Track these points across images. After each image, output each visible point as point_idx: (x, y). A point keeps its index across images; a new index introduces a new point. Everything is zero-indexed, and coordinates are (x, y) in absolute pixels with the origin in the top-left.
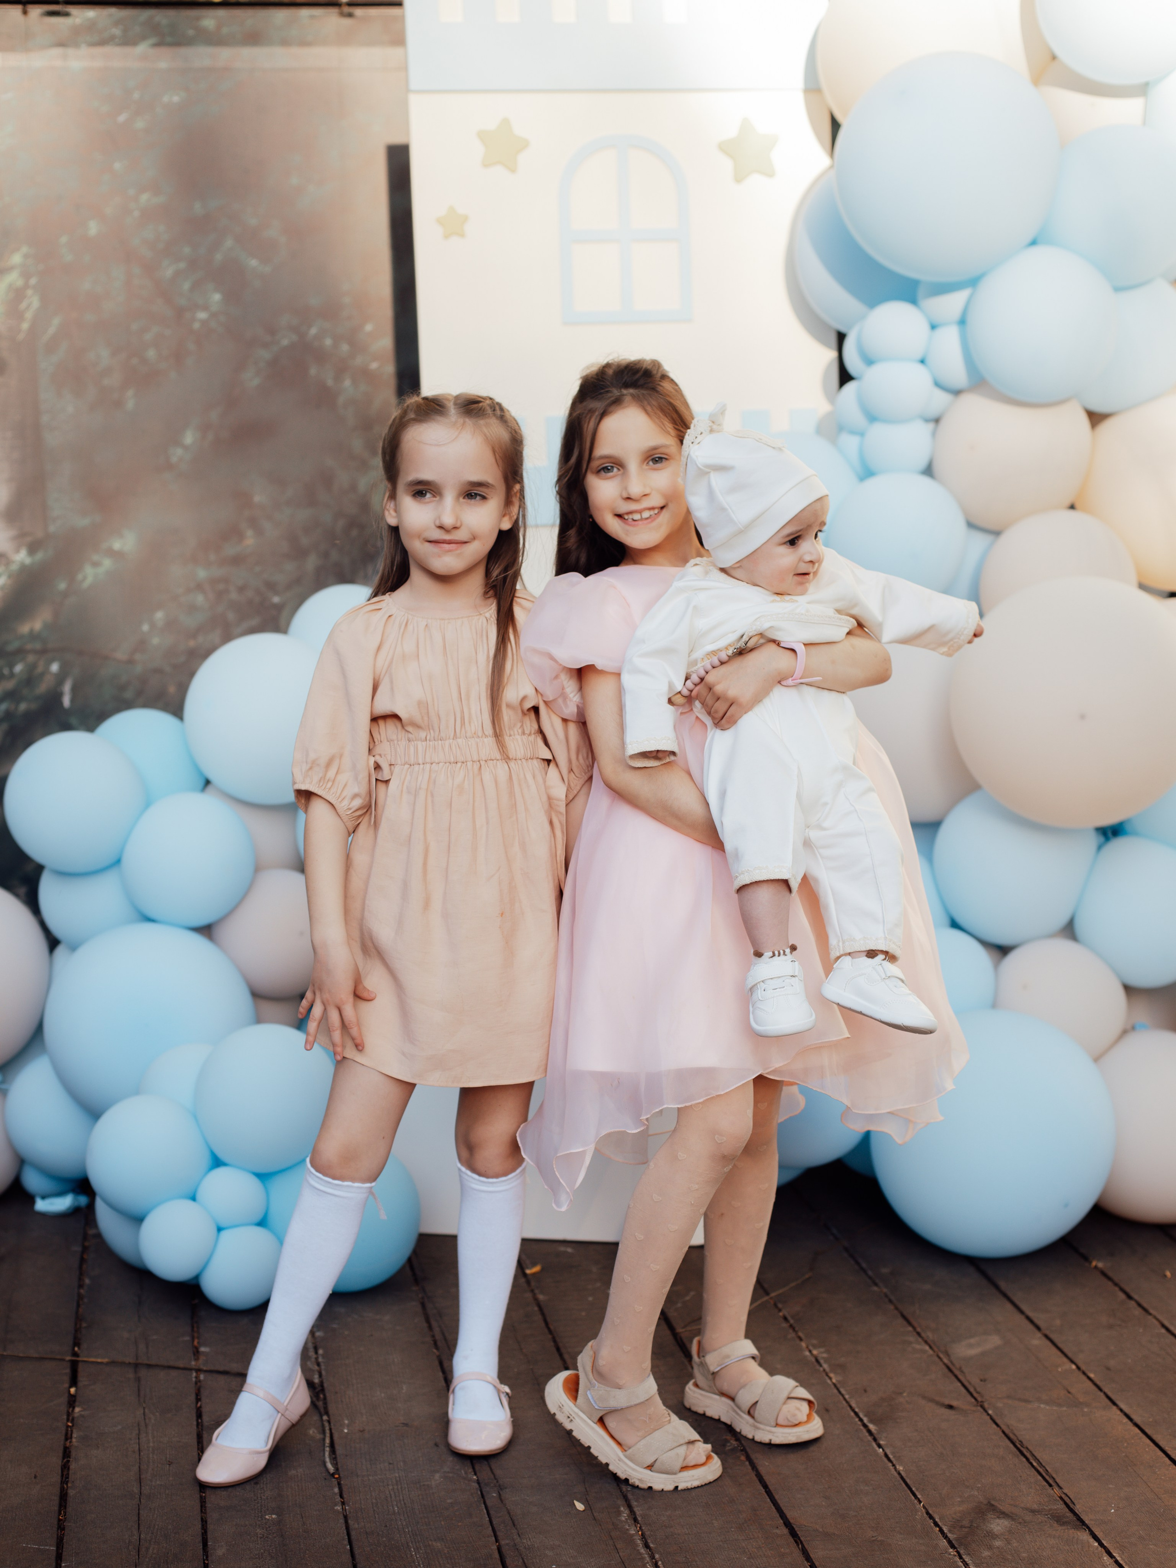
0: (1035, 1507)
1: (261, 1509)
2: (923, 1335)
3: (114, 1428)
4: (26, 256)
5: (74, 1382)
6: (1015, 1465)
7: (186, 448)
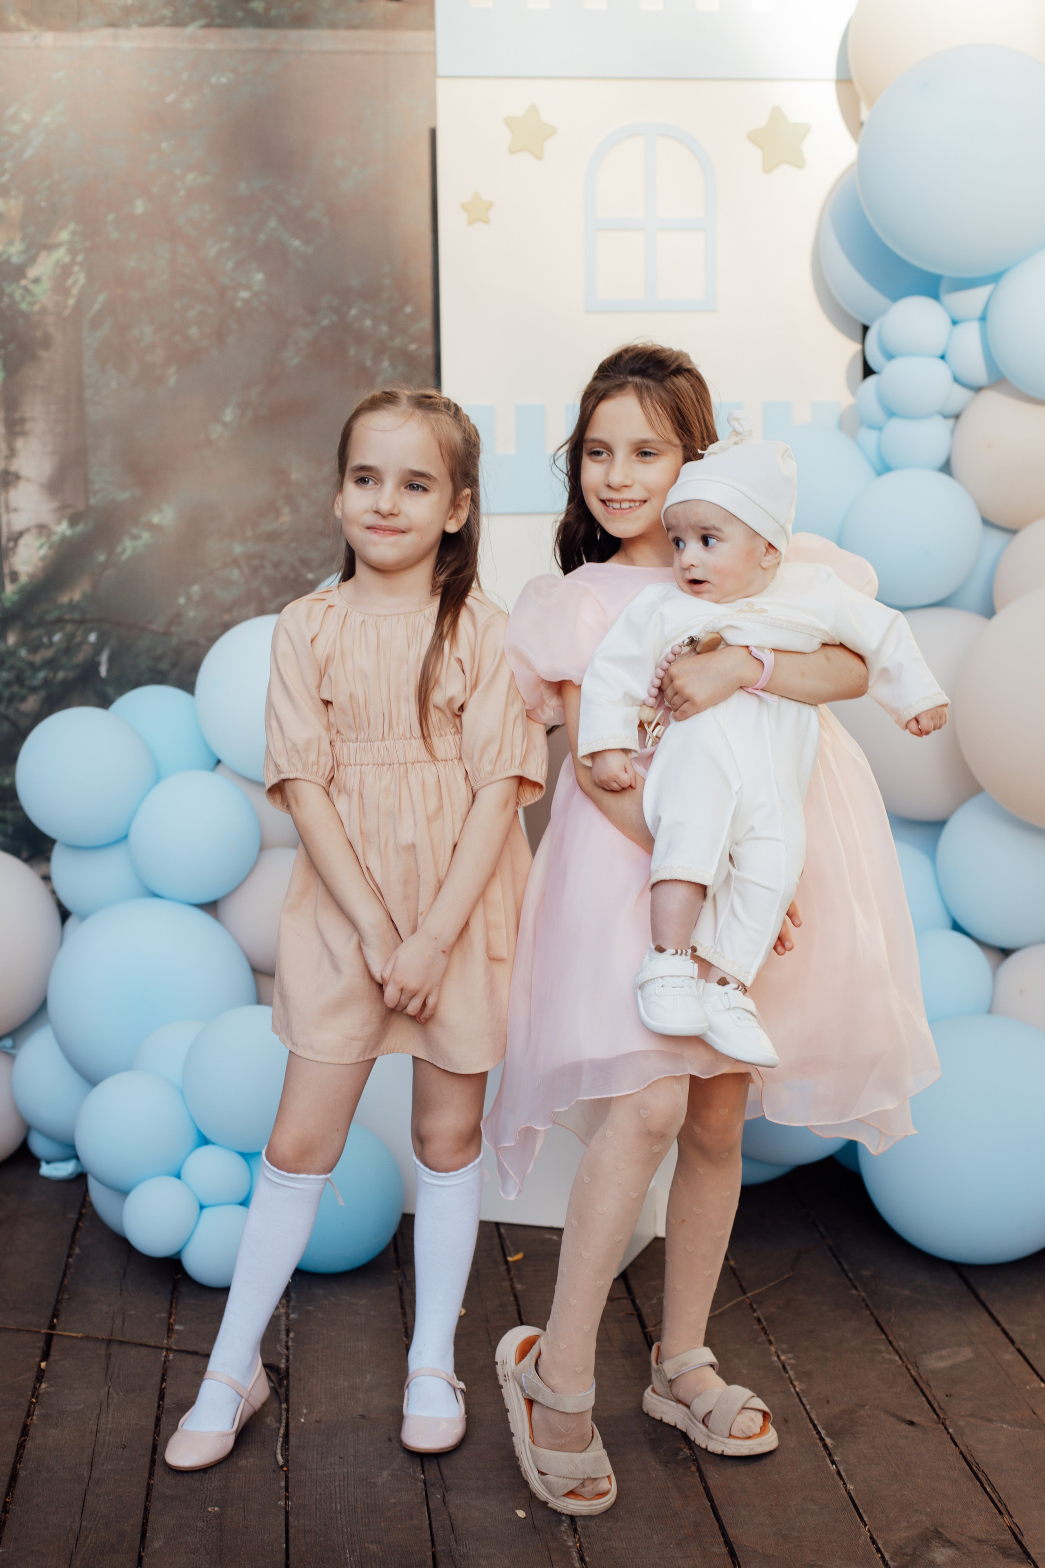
0: (983, 1536)
1: (205, 1500)
2: (895, 1344)
3: (76, 1406)
4: (73, 233)
5: (46, 1356)
6: (969, 1489)
7: (225, 425)
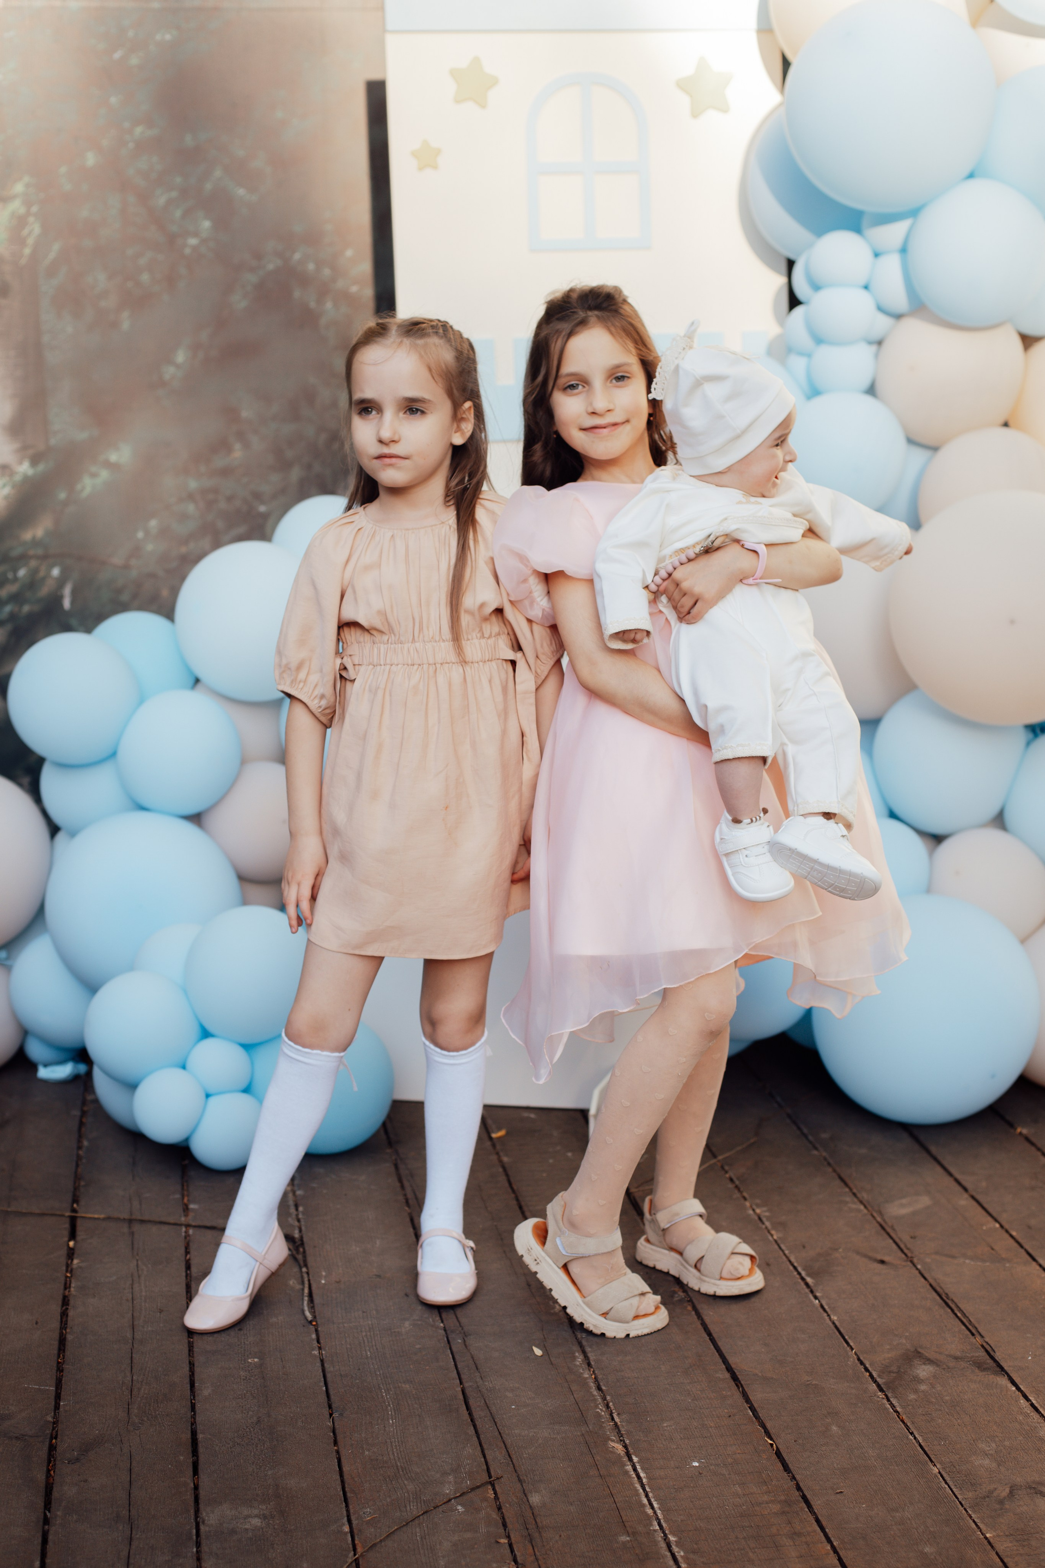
0: (958, 1354)
1: (244, 1353)
2: (859, 1195)
3: (109, 1278)
4: (27, 186)
5: (73, 1235)
6: (941, 1315)
7: (178, 366)
